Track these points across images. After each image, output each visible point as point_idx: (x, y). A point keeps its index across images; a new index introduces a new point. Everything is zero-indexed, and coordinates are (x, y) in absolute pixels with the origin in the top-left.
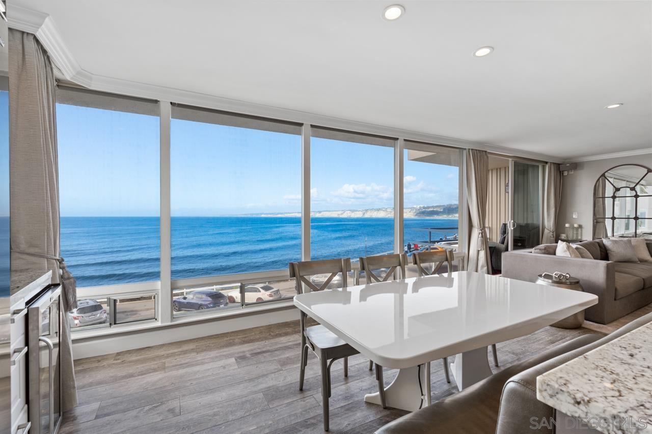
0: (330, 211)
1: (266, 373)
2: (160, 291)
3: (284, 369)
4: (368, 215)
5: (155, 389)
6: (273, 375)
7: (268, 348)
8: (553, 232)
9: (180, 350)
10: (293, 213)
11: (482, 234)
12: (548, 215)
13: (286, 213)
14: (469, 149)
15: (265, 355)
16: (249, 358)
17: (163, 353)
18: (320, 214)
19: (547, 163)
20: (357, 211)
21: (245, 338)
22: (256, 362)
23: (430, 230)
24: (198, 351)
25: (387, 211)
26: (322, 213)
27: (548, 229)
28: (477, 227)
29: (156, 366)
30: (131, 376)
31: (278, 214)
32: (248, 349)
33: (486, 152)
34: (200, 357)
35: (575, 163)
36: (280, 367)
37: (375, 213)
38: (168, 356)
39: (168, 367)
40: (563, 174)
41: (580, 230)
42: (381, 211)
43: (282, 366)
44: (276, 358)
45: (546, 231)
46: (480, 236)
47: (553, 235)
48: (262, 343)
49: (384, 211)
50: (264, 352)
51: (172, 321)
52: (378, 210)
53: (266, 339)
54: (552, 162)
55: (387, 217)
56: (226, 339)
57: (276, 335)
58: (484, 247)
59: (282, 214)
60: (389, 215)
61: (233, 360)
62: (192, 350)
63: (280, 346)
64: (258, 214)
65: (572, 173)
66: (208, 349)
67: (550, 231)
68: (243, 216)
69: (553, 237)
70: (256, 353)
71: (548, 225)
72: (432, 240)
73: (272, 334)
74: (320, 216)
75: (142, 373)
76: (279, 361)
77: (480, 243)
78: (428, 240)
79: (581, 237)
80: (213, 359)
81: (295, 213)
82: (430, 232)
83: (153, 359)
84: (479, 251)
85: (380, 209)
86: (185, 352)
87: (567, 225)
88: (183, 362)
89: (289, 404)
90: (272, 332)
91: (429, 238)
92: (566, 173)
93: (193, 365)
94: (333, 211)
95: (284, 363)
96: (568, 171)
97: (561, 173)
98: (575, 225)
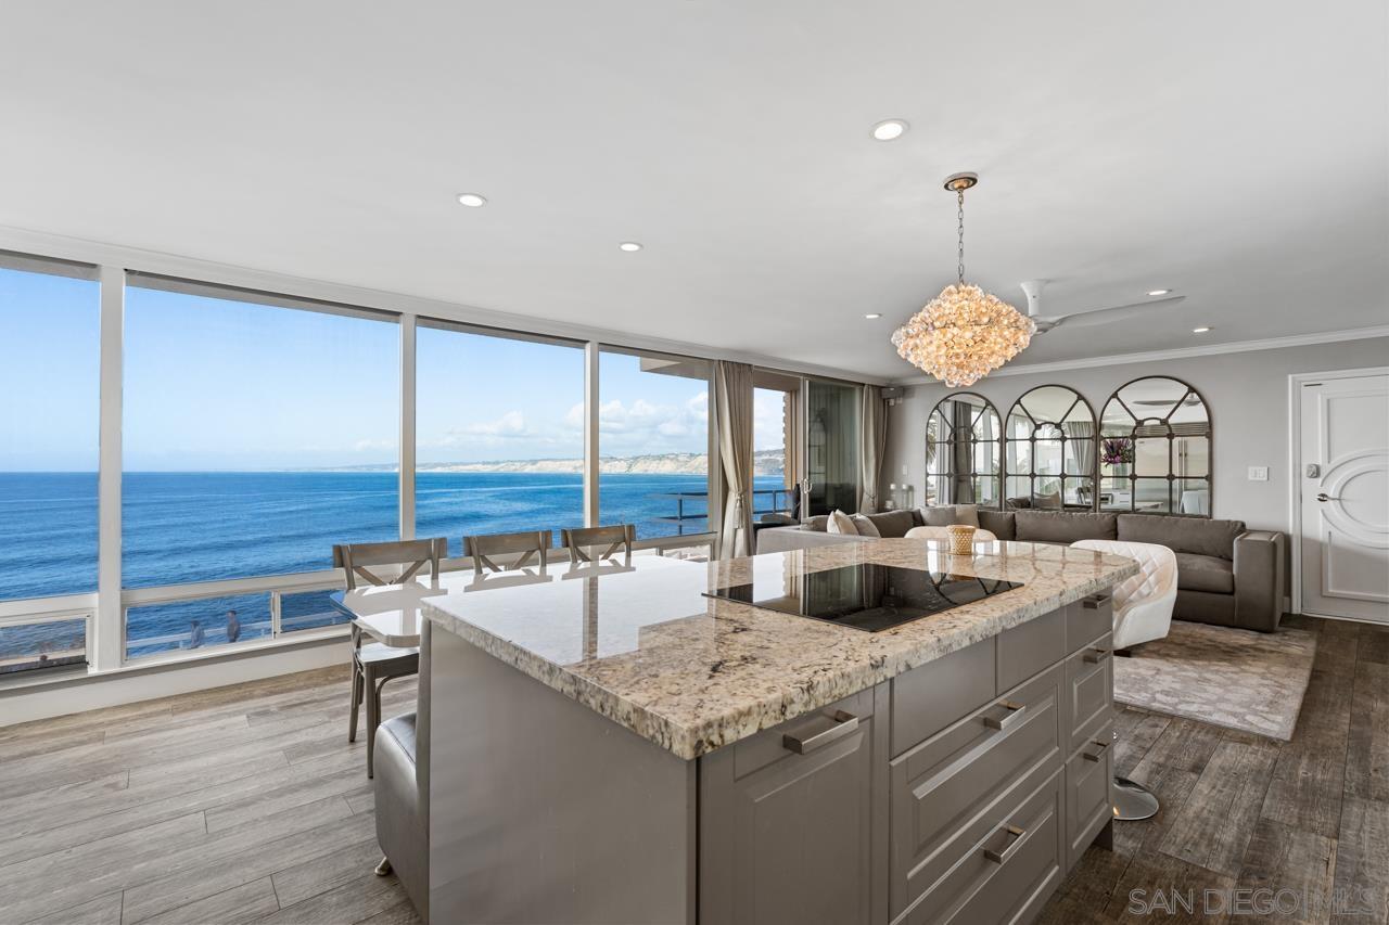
1: (297, 728)
2: (97, 611)
4: (638, 469)
5: (82, 765)
6: (311, 730)
7: (316, 697)
8: (873, 499)
9: (139, 713)
10: (472, 464)
11: (741, 501)
13: (456, 464)
14: (719, 360)
15: (305, 706)
16: (273, 713)
17: (101, 720)
18: (534, 467)
19: (864, 385)
23: (680, 497)
24: (174, 712)
25: (678, 460)
26: (538, 465)
27: (867, 494)
28: (734, 490)
29: (86, 738)
30: (34, 753)
32: (276, 701)
33: (750, 365)
34: (176, 720)
35: (900, 387)
36: (327, 719)
37: (655, 464)
38: (111, 723)
39: (109, 737)
40: (888, 402)
41: (910, 493)
42: (667, 461)
43: (330, 717)
44: (325, 709)
45: (865, 496)
46: (738, 504)
47: (873, 502)
49: (672, 459)
50: (305, 703)
51: (122, 664)
52: (660, 458)
53: (316, 685)
54: (871, 383)
55: (679, 472)
56: (237, 691)
58: (744, 524)
60: (683, 469)
61: (244, 717)
62: (164, 712)
63: (340, 693)
64: (385, 466)
65: (900, 401)
66: (198, 707)
67: (870, 497)
68: (346, 471)
69: (874, 506)
70: (290, 705)
71: (867, 486)
73: (330, 678)
74: (535, 472)
75: (55, 749)
76: (329, 712)
77: (737, 516)
78: (678, 516)
79: (913, 505)
80: (203, 720)
83: (80, 729)
84: (736, 530)
85: (664, 456)
86: (148, 716)
87: (893, 487)
88: (142, 728)
89: (321, 759)
90: (333, 676)
91: (679, 513)
92: (892, 402)
93: (161, 731)
94: (563, 460)
95: (338, 713)
96: (895, 398)
97: (885, 402)
98: (904, 487)
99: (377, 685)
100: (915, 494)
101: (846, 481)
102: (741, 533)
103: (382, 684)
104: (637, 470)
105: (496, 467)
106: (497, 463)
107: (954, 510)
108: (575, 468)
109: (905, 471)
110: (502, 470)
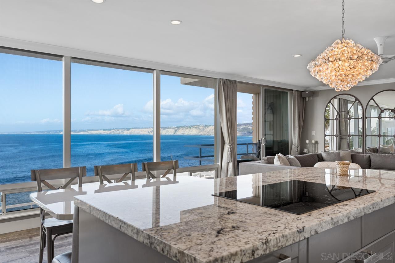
0: (139, 128)
1: (14, 259)
3: (31, 256)
7: (23, 244)
8: (298, 147)
11: (231, 149)
12: (294, 133)
14: (220, 79)
15: (18, 248)
16: (2, 251)
19: (293, 90)
20: (168, 128)
21: (3, 239)
22: (9, 253)
23: (201, 146)
25: (199, 129)
26: (131, 130)
27: (294, 145)
28: (227, 143)
31: (80, 131)
32: (3, 246)
35: (311, 91)
36: (28, 255)
37: (187, 130)
40: (305, 99)
41: (316, 145)
42: (194, 129)
44: (27, 250)
45: (293, 146)
46: (229, 150)
47: (297, 149)
48: (18, 241)
49: (196, 128)
50: (18, 247)
52: (190, 127)
53: (23, 238)
54: (296, 90)
57: (34, 235)
58: (232, 160)
59: (84, 131)
63: (35, 242)
64: (56, 131)
65: (311, 99)
67: (296, 146)
69: (298, 151)
70: (10, 248)
71: (294, 141)
72: (202, 156)
74: (129, 134)
76: (29, 251)
77: (229, 156)
78: (200, 156)
79: (318, 151)
81: (101, 130)
82: (201, 148)
84: (228, 163)
85: (192, 126)
87: (307, 141)
90: (31, 234)
91: (200, 154)
92: (307, 99)
95: (33, 252)
96: (309, 97)
97: (304, 99)
98: (313, 142)
99: (53, 238)
100: (319, 145)
101: (283, 139)
102: (231, 165)
103: (55, 238)
104: (179, 133)
105: (110, 132)
106: (110, 130)
107: (339, 153)
108: (149, 132)
109: (313, 134)
110: (112, 133)
